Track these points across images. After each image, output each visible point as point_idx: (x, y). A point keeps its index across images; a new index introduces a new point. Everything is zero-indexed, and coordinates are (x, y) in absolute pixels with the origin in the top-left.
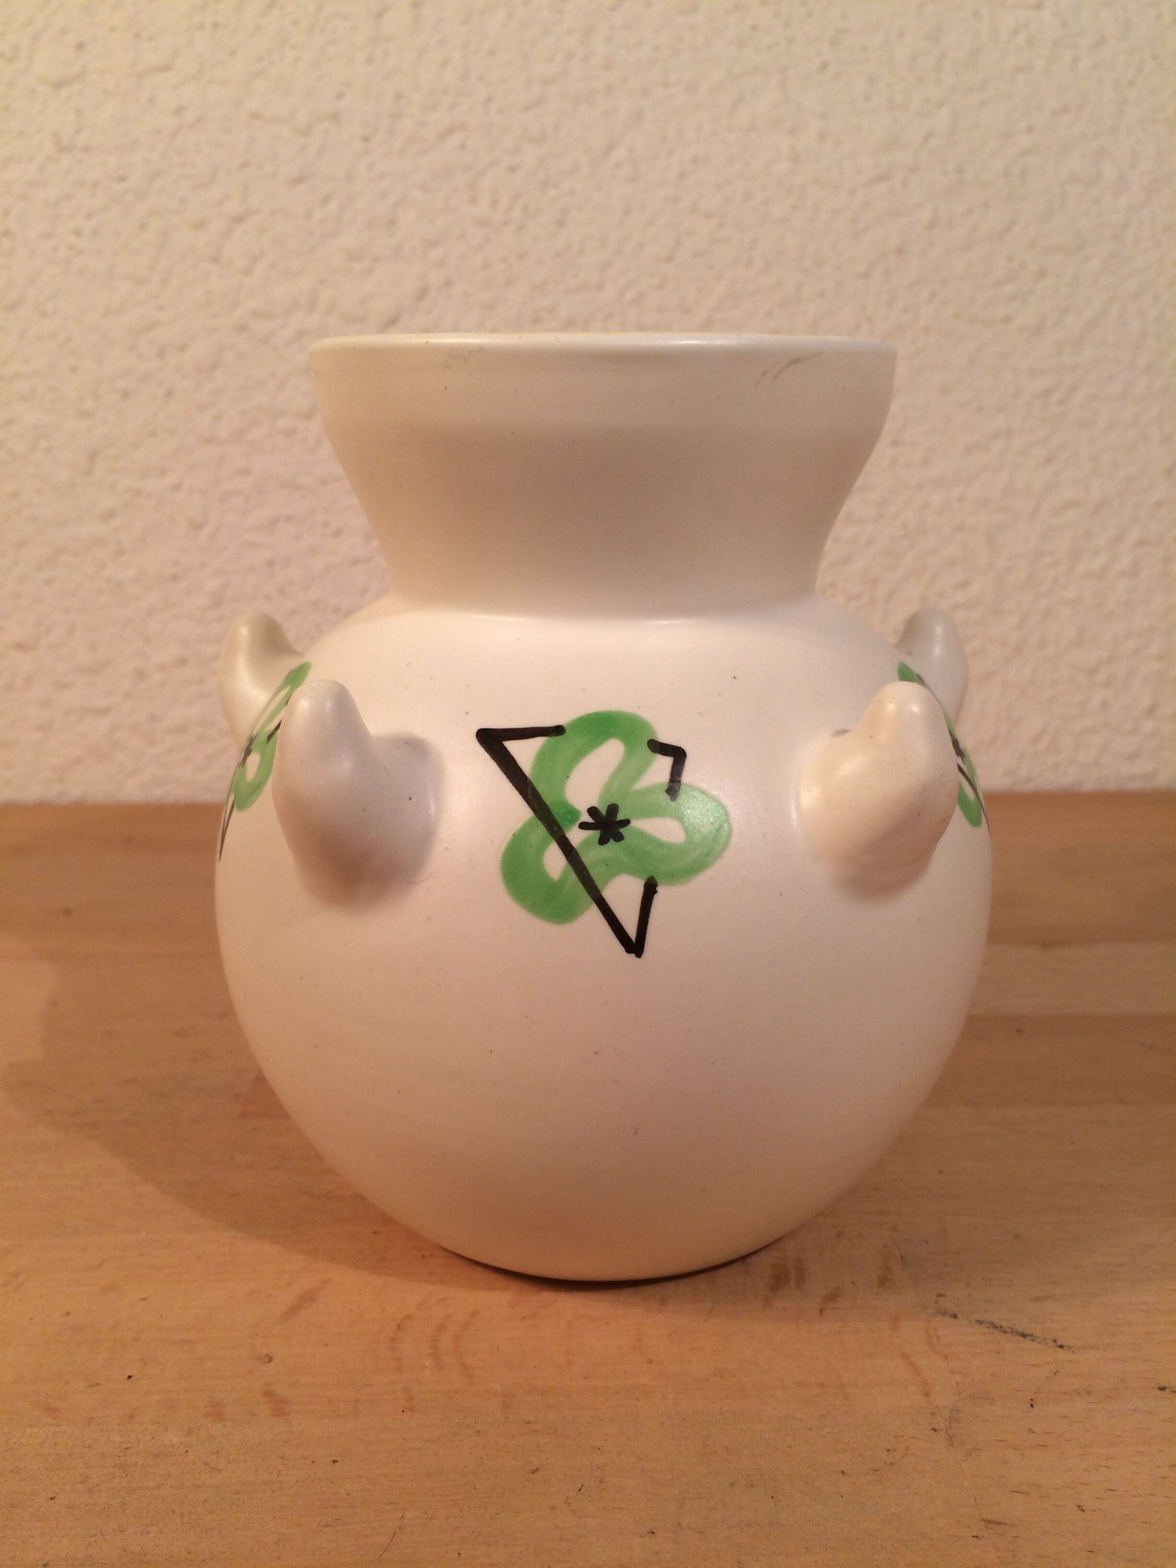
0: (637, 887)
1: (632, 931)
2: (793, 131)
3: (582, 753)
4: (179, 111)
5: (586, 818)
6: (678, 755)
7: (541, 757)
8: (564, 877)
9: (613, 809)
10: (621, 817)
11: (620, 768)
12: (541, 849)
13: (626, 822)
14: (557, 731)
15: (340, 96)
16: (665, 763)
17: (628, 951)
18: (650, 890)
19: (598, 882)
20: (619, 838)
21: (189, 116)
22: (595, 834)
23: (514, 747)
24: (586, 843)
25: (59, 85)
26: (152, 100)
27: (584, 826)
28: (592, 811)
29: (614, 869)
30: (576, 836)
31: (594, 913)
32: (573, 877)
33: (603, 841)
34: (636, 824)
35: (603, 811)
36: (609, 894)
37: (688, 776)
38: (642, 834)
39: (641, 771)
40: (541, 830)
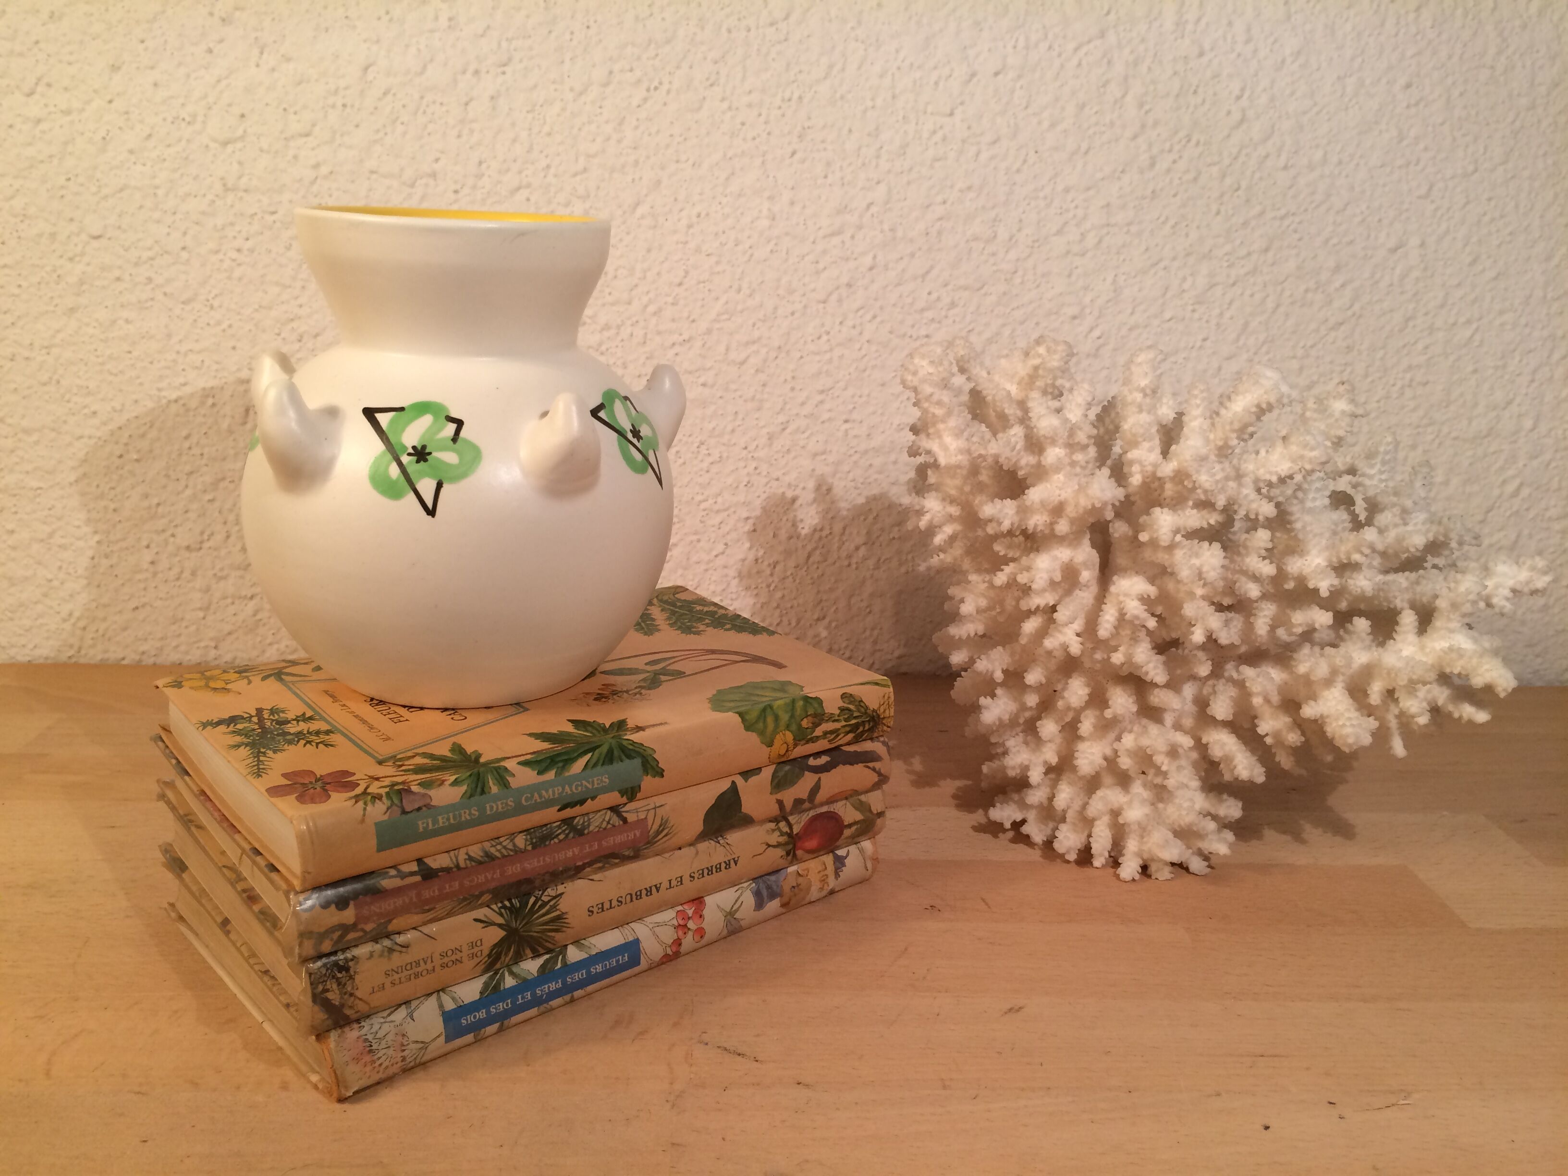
0: (433, 484)
1: (430, 505)
2: (771, 198)
3: (411, 420)
4: (317, 166)
5: (412, 451)
6: (460, 423)
7: (392, 422)
8: (398, 479)
9: (424, 447)
10: (427, 451)
11: (430, 428)
12: (388, 466)
13: (430, 454)
14: (402, 409)
15: (437, 160)
16: (453, 427)
17: (428, 514)
18: (439, 486)
19: (414, 480)
20: (426, 460)
21: (324, 170)
22: (414, 458)
23: (379, 416)
24: (410, 462)
25: (225, 144)
26: (295, 157)
27: (409, 454)
28: (414, 448)
29: (422, 475)
30: (405, 459)
31: (412, 495)
32: (402, 478)
33: (418, 462)
34: (434, 454)
35: (419, 448)
36: (419, 487)
37: (463, 434)
38: (437, 459)
39: (440, 430)
40: (389, 457)
